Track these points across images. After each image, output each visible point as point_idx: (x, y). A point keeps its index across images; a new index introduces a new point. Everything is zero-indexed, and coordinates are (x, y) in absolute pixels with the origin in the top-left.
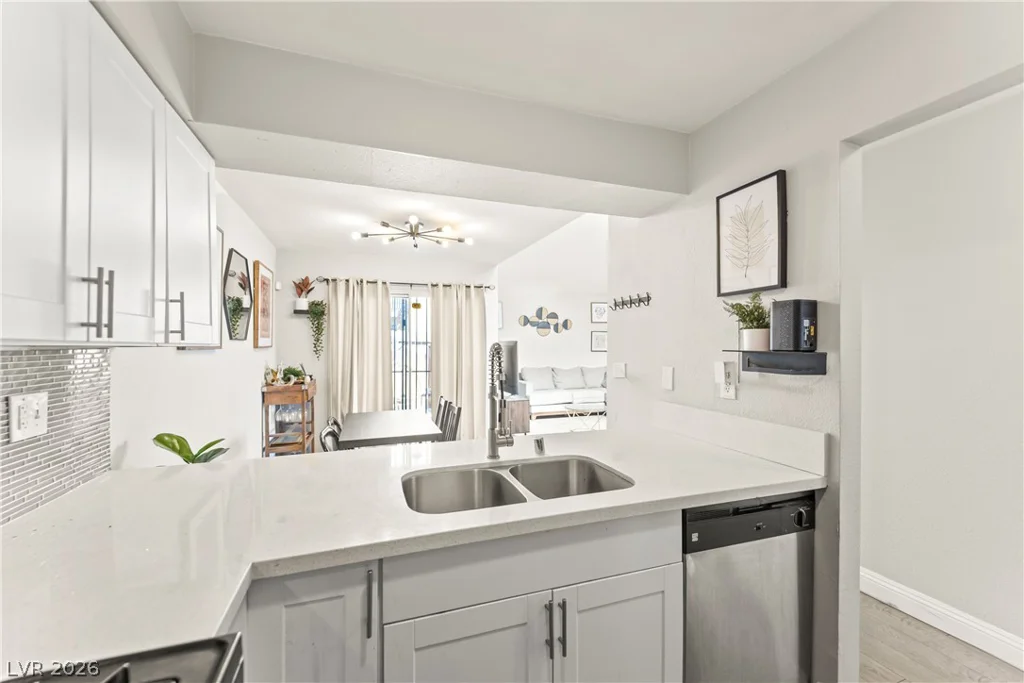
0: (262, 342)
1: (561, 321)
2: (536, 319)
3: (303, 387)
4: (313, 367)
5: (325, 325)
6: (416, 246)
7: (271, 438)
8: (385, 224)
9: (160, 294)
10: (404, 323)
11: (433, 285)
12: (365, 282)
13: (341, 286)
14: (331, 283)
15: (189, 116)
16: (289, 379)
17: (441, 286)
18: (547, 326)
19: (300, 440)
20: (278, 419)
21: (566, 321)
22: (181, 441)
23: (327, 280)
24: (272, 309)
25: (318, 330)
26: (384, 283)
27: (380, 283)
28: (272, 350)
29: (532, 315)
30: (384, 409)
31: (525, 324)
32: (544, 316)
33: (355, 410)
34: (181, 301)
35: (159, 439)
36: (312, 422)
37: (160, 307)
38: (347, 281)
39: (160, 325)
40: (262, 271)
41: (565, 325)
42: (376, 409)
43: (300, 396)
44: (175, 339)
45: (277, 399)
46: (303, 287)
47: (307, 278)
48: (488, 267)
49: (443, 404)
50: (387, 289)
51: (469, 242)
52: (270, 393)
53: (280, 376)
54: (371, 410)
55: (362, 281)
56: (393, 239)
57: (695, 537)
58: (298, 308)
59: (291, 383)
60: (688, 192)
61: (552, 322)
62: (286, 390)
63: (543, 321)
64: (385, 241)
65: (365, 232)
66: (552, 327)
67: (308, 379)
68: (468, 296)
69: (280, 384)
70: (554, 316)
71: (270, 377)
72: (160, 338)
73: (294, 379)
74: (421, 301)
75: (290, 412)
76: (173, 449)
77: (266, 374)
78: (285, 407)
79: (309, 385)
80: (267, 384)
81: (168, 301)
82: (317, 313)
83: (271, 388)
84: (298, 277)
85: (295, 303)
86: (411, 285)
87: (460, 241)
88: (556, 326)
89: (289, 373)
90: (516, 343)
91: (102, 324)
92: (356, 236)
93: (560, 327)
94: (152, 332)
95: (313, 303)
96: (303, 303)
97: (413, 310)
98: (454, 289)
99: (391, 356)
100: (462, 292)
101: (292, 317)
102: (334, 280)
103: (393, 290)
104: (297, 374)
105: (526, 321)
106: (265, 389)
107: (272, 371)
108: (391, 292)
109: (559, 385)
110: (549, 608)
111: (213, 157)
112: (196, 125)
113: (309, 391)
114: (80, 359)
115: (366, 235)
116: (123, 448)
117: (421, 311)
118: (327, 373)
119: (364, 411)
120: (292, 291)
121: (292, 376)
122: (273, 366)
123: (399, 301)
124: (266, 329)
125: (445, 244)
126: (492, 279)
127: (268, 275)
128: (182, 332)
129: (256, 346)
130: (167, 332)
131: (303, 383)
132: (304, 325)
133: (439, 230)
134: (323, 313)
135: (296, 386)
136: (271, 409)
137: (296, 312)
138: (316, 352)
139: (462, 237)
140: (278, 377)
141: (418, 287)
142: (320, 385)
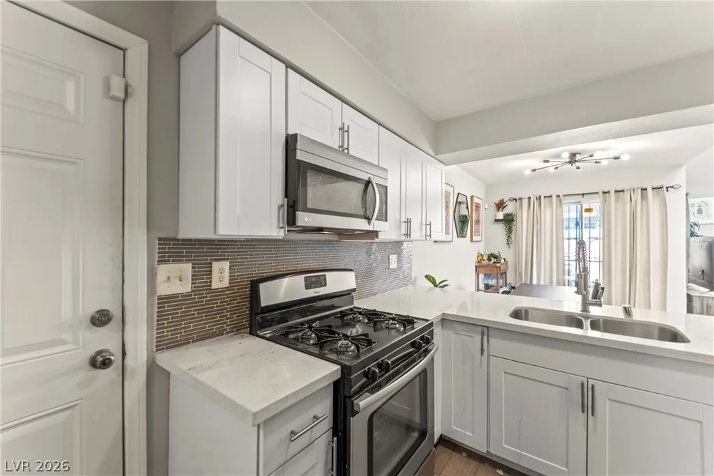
0: (475, 238)
3: (498, 265)
4: (506, 254)
5: (514, 227)
6: (578, 168)
8: (546, 161)
9: (424, 223)
11: (604, 193)
12: (542, 198)
13: (525, 202)
14: (518, 201)
15: (433, 155)
16: (491, 260)
17: (612, 193)
22: (434, 279)
23: (516, 199)
24: (482, 219)
25: (510, 231)
26: (558, 196)
27: (554, 197)
28: (482, 243)
33: (535, 282)
34: (430, 224)
35: (427, 277)
37: (424, 227)
38: (530, 198)
39: (424, 234)
40: (475, 200)
42: (551, 283)
43: (495, 270)
44: (428, 238)
45: (482, 269)
46: (500, 205)
47: (503, 200)
50: (561, 201)
51: (625, 158)
52: (480, 267)
53: (485, 257)
54: (547, 283)
55: (540, 197)
56: (557, 168)
58: (497, 218)
59: (491, 262)
62: (488, 265)
64: (552, 170)
65: (533, 169)
67: (503, 261)
68: (644, 197)
69: (486, 262)
71: (480, 258)
72: (424, 238)
73: (493, 260)
74: (593, 206)
75: (492, 279)
76: (430, 281)
77: (478, 256)
78: (489, 276)
79: (503, 264)
80: (478, 262)
81: (426, 225)
82: (509, 220)
83: (480, 264)
84: (497, 199)
85: (495, 215)
86: (583, 195)
87: (616, 158)
89: (491, 256)
91: (408, 235)
92: (528, 172)
94: (422, 236)
95: (506, 214)
96: (500, 215)
97: (586, 214)
98: (627, 193)
100: (637, 196)
101: (494, 223)
102: (520, 199)
104: (496, 257)
106: (477, 264)
107: (481, 255)
108: (563, 202)
111: (443, 163)
113: (502, 268)
114: (405, 245)
115: (535, 170)
116: (416, 278)
117: (594, 214)
118: (516, 257)
119: (542, 283)
120: (494, 208)
121: (492, 258)
122: (481, 252)
123: (572, 208)
124: (478, 231)
125: (604, 163)
127: (480, 202)
128: (430, 236)
129: (472, 241)
130: (426, 236)
131: (498, 263)
132: (501, 228)
133: (591, 156)
134: (513, 220)
135: (494, 265)
136: (481, 276)
137: (496, 220)
138: (508, 244)
139: (616, 155)
140: (484, 258)
141: (588, 196)
142: (510, 265)
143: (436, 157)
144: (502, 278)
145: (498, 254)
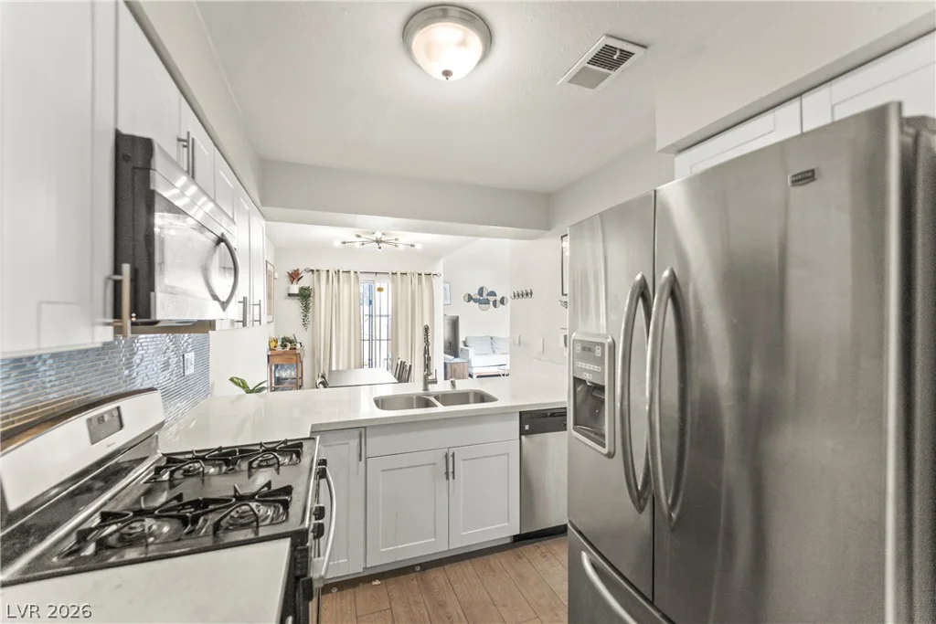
1: (498, 298)
2: (478, 297)
3: (297, 351)
4: (303, 337)
5: (311, 304)
6: (380, 248)
7: (273, 388)
8: (359, 236)
9: (252, 301)
10: (370, 303)
11: (393, 274)
12: (341, 272)
13: (323, 275)
14: (315, 272)
15: (259, 204)
16: (286, 346)
17: (399, 274)
18: (487, 302)
20: (277, 375)
21: (503, 298)
22: (243, 381)
23: (312, 271)
24: (274, 294)
25: (306, 308)
26: (356, 272)
27: (352, 273)
28: (274, 324)
29: (474, 293)
31: (469, 301)
32: (485, 294)
33: (334, 368)
34: (260, 305)
35: (232, 380)
36: (301, 378)
37: (251, 309)
38: (328, 271)
39: (251, 319)
41: (502, 301)
42: (349, 368)
43: (294, 358)
44: (256, 323)
45: (277, 360)
46: (295, 276)
47: (298, 270)
48: (436, 259)
49: (399, 363)
50: (357, 278)
51: (418, 247)
52: (273, 356)
53: (279, 343)
54: (345, 368)
55: (338, 271)
56: (362, 245)
57: (527, 427)
58: (292, 292)
59: (288, 349)
60: (549, 230)
61: (491, 299)
62: (285, 353)
63: (483, 298)
64: (358, 245)
65: (344, 241)
66: (491, 303)
67: (298, 346)
68: (420, 281)
69: (279, 349)
70: (493, 294)
71: (273, 344)
72: (251, 325)
73: (289, 345)
74: (384, 286)
75: (286, 370)
76: (240, 385)
77: (270, 342)
78: (282, 366)
79: (300, 350)
80: (270, 349)
81: (254, 304)
82: (305, 295)
83: (273, 353)
84: (291, 269)
85: (288, 288)
86: (376, 273)
87: (412, 246)
88: (495, 302)
89: (285, 341)
90: (458, 317)
92: (337, 244)
93: (498, 303)
94: (250, 322)
96: (295, 289)
97: (378, 293)
98: (409, 276)
99: (361, 328)
100: (415, 279)
101: (287, 298)
102: (318, 271)
103: (362, 277)
104: (291, 342)
105: (470, 298)
106: (270, 353)
107: (274, 340)
108: (360, 278)
109: (496, 351)
110: (446, 456)
111: (265, 218)
112: (263, 209)
113: (300, 355)
115: (345, 243)
117: (384, 294)
118: (313, 341)
119: (341, 368)
120: (287, 279)
121: (288, 343)
122: (273, 336)
123: (366, 285)
124: (270, 309)
125: (403, 247)
126: (439, 268)
127: (271, 269)
128: (260, 321)
130: (253, 321)
131: (295, 349)
132: (296, 305)
134: (310, 296)
135: (290, 352)
137: (290, 295)
138: (305, 325)
139: (413, 243)
141: (381, 275)
142: (307, 349)
143: (261, 208)
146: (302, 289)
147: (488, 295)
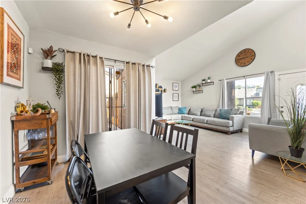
1: (163, 89)
3: (48, 116)
4: (55, 104)
7: (20, 155)
11: (127, 63)
16: (37, 111)
17: (131, 63)
19: (46, 153)
20: (29, 138)
21: (165, 89)
25: (60, 81)
26: (101, 58)
27: (99, 58)
30: (103, 131)
36: (55, 138)
43: (45, 123)
45: (24, 124)
46: (48, 53)
47: (52, 48)
51: (170, 20)
52: (19, 121)
53: (29, 109)
58: (45, 66)
59: (38, 114)
61: (160, 89)
62: (33, 118)
67: (53, 111)
68: (143, 70)
69: (29, 114)
70: (161, 87)
73: (40, 111)
75: (39, 133)
77: (17, 107)
79: (53, 114)
80: (16, 115)
82: (59, 70)
83: (20, 118)
84: (46, 47)
85: (43, 63)
88: (161, 91)
89: (37, 107)
93: (163, 91)
95: (56, 64)
96: (49, 63)
98: (137, 66)
101: (40, 71)
104: (43, 108)
106: (14, 118)
107: (23, 105)
113: (53, 119)
120: (41, 55)
121: (40, 109)
126: (153, 63)
131: (48, 114)
132: (48, 79)
134: (63, 71)
135: (43, 116)
136: (22, 133)
137: (44, 68)
138: (58, 94)
140: (27, 109)
141: (118, 63)
142: (60, 115)
144: (52, 129)
145: (47, 104)
146: (55, 64)
147: (158, 88)
